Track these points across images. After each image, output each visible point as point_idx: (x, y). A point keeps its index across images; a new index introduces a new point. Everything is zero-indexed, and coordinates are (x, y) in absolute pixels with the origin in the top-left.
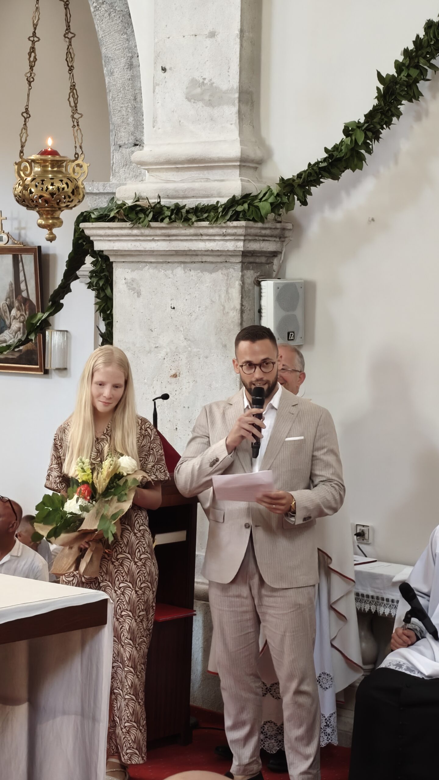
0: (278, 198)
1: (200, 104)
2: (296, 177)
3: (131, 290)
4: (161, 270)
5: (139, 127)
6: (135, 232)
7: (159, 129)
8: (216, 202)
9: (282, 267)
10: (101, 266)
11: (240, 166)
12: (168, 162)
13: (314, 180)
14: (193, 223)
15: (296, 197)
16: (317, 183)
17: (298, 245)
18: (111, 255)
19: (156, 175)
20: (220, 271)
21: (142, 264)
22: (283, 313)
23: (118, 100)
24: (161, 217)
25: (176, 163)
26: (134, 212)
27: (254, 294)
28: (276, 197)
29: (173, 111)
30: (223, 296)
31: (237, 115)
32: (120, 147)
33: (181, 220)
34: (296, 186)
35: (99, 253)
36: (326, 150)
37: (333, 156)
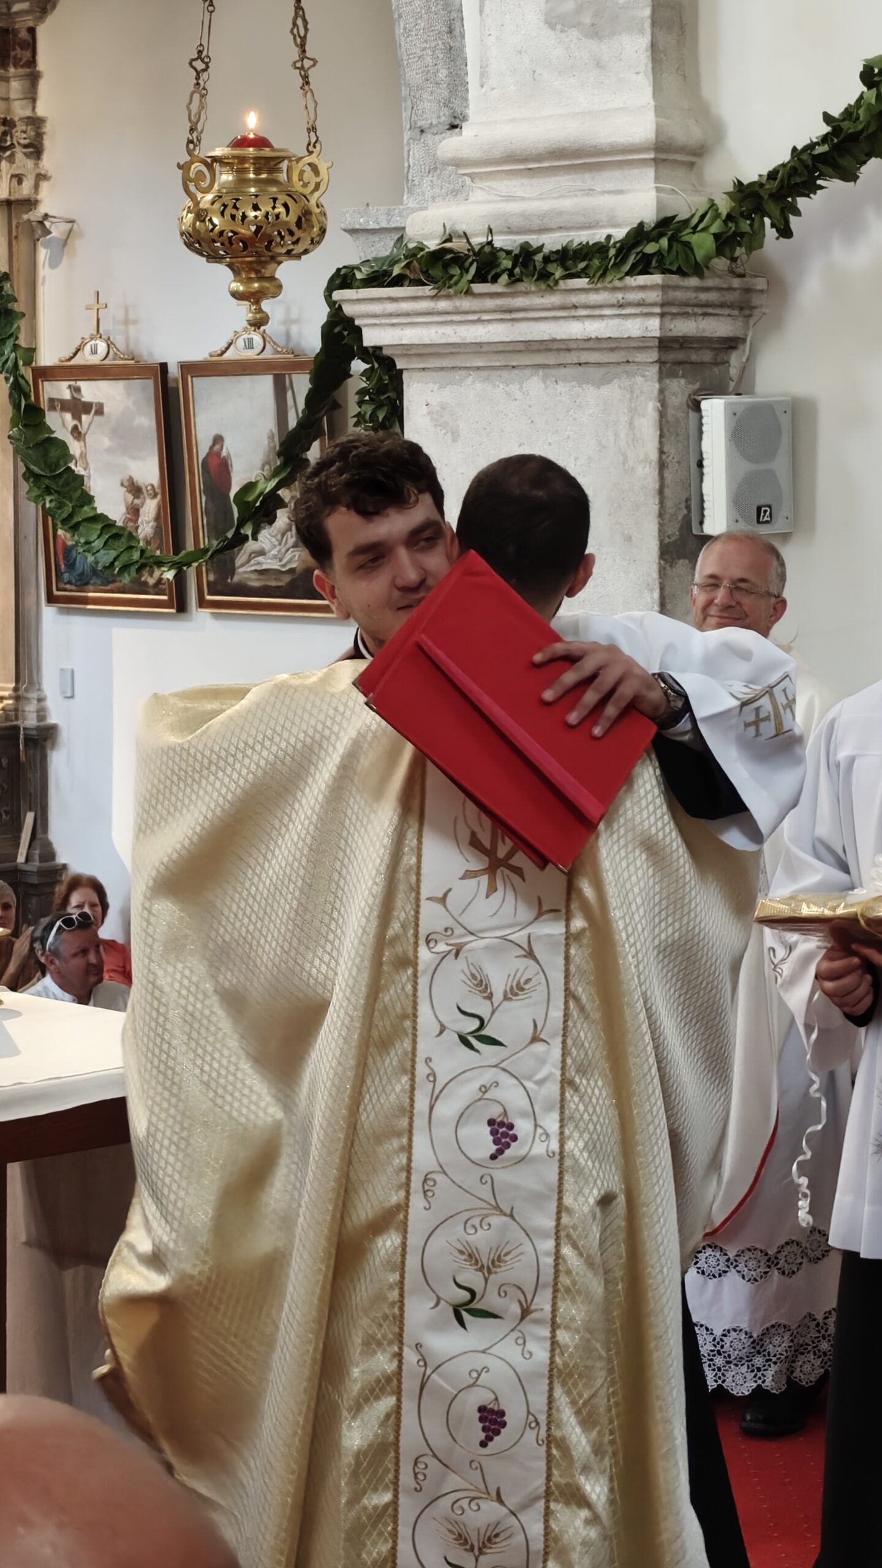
0: (730, 224)
1: (574, 33)
2: (765, 178)
3: (439, 428)
4: (498, 383)
5: (459, 88)
6: (443, 305)
7: (493, 89)
8: (604, 236)
9: (746, 369)
10: (380, 379)
11: (655, 160)
12: (511, 158)
13: (803, 183)
14: (556, 283)
15: (767, 221)
16: (809, 188)
17: (778, 323)
18: (399, 356)
19: (489, 187)
20: (616, 381)
21: (460, 372)
22: (746, 467)
23: (416, 35)
24: (493, 273)
25: (525, 160)
26: (441, 263)
27: (687, 429)
28: (725, 222)
29: (520, 52)
30: (622, 435)
31: (649, 53)
32: (422, 131)
33: (533, 276)
34: (766, 197)
35: (374, 352)
36: (827, 118)
37: (842, 129)
